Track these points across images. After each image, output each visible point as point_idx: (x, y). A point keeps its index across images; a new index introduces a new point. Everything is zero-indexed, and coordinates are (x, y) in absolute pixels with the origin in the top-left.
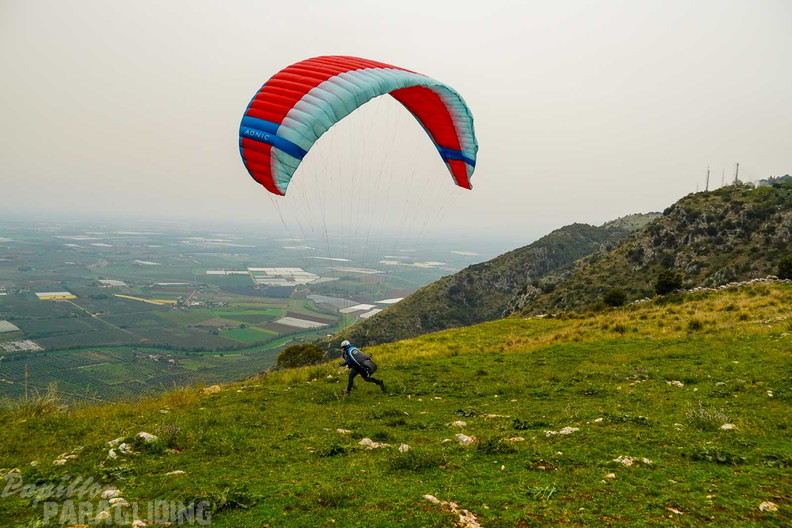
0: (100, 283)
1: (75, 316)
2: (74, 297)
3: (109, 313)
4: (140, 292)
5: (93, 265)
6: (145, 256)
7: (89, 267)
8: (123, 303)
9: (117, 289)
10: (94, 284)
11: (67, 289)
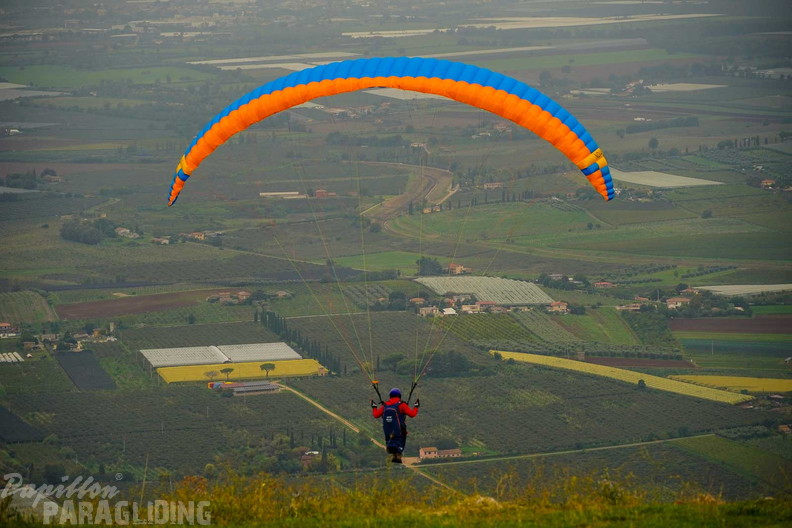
0: (427, 295)
1: (323, 467)
2: (311, 367)
3: (477, 446)
4: (624, 339)
5: (389, 201)
6: (640, 143)
7: (369, 210)
8: (542, 398)
9: (506, 324)
10: (399, 301)
11: (278, 331)
